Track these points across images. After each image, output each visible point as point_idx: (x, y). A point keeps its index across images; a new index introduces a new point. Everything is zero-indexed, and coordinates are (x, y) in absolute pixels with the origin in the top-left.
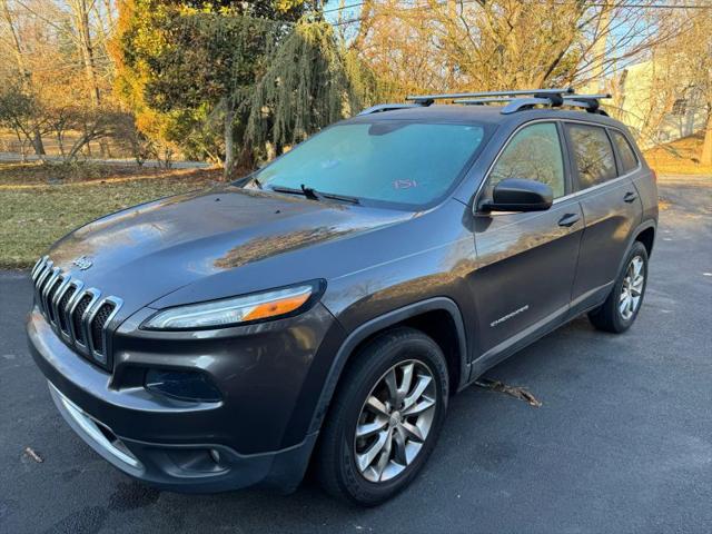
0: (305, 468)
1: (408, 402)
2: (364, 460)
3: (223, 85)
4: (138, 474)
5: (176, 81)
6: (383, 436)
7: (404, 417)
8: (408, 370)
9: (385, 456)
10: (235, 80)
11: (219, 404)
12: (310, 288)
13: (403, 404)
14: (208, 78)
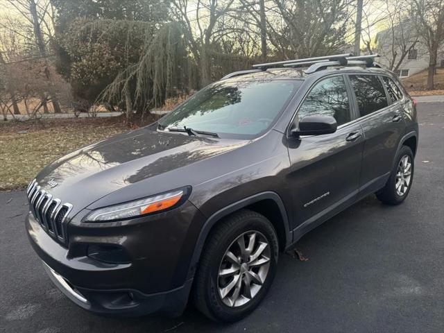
0: (186, 302)
1: (252, 258)
2: (223, 292)
3: (119, 64)
4: (88, 307)
5: (90, 63)
6: (236, 278)
7: (250, 267)
8: (253, 237)
9: (237, 291)
10: (127, 60)
11: (129, 265)
12: (182, 192)
13: (249, 259)
14: (110, 60)
